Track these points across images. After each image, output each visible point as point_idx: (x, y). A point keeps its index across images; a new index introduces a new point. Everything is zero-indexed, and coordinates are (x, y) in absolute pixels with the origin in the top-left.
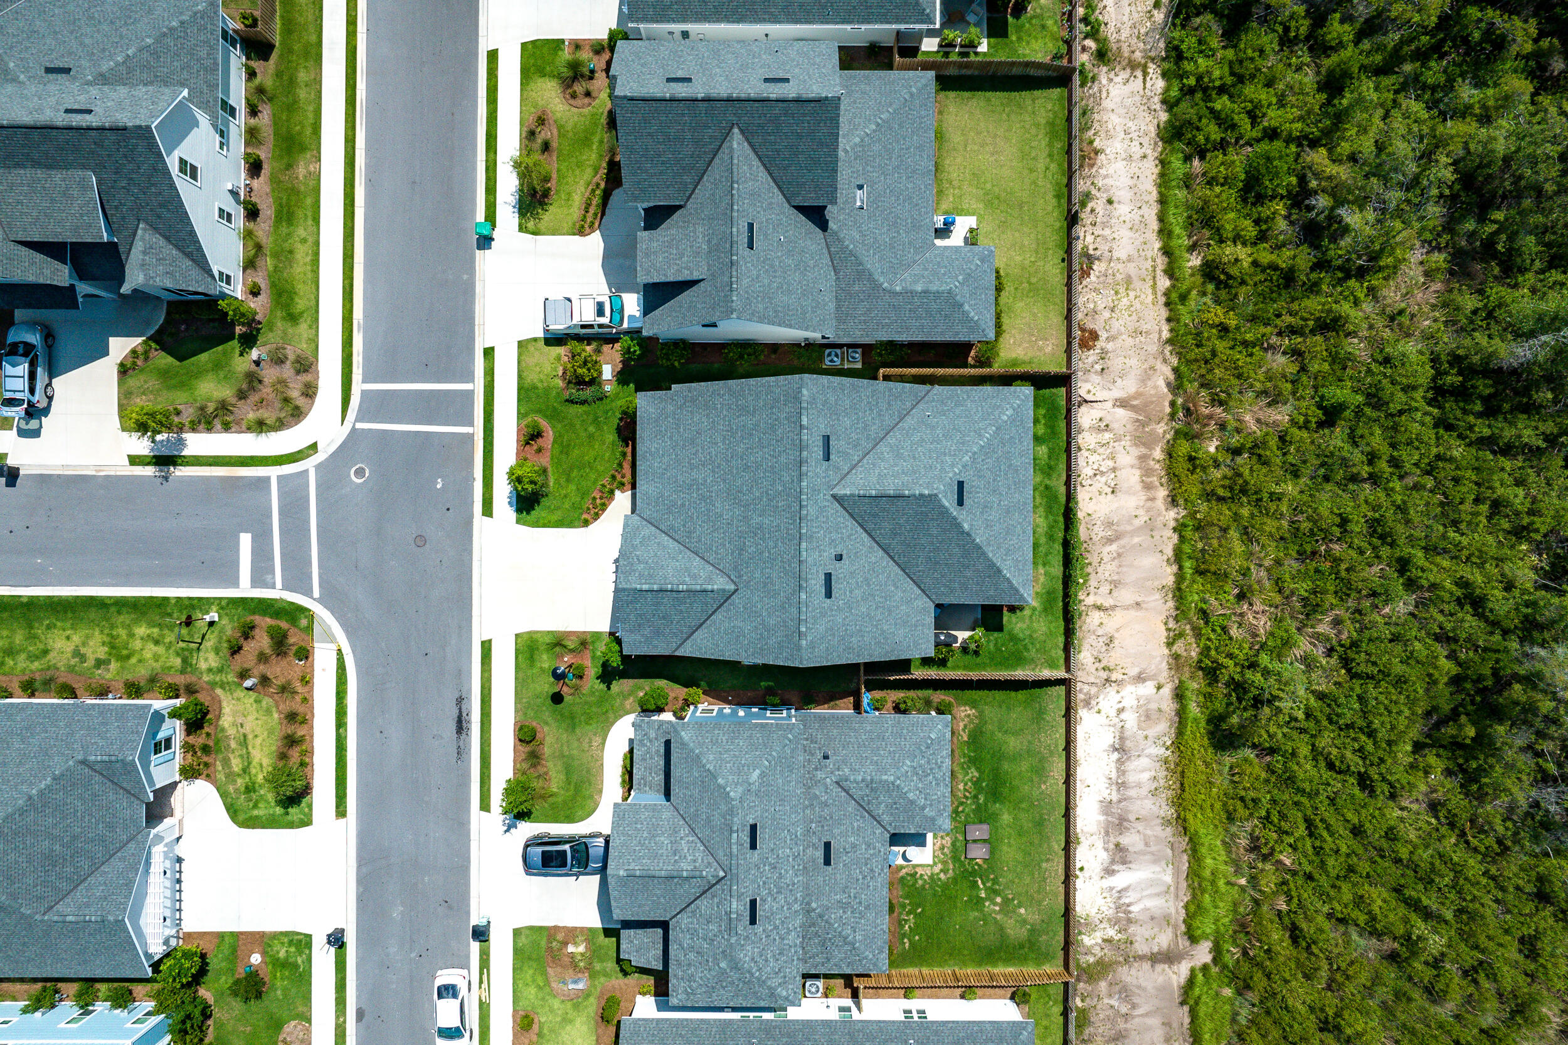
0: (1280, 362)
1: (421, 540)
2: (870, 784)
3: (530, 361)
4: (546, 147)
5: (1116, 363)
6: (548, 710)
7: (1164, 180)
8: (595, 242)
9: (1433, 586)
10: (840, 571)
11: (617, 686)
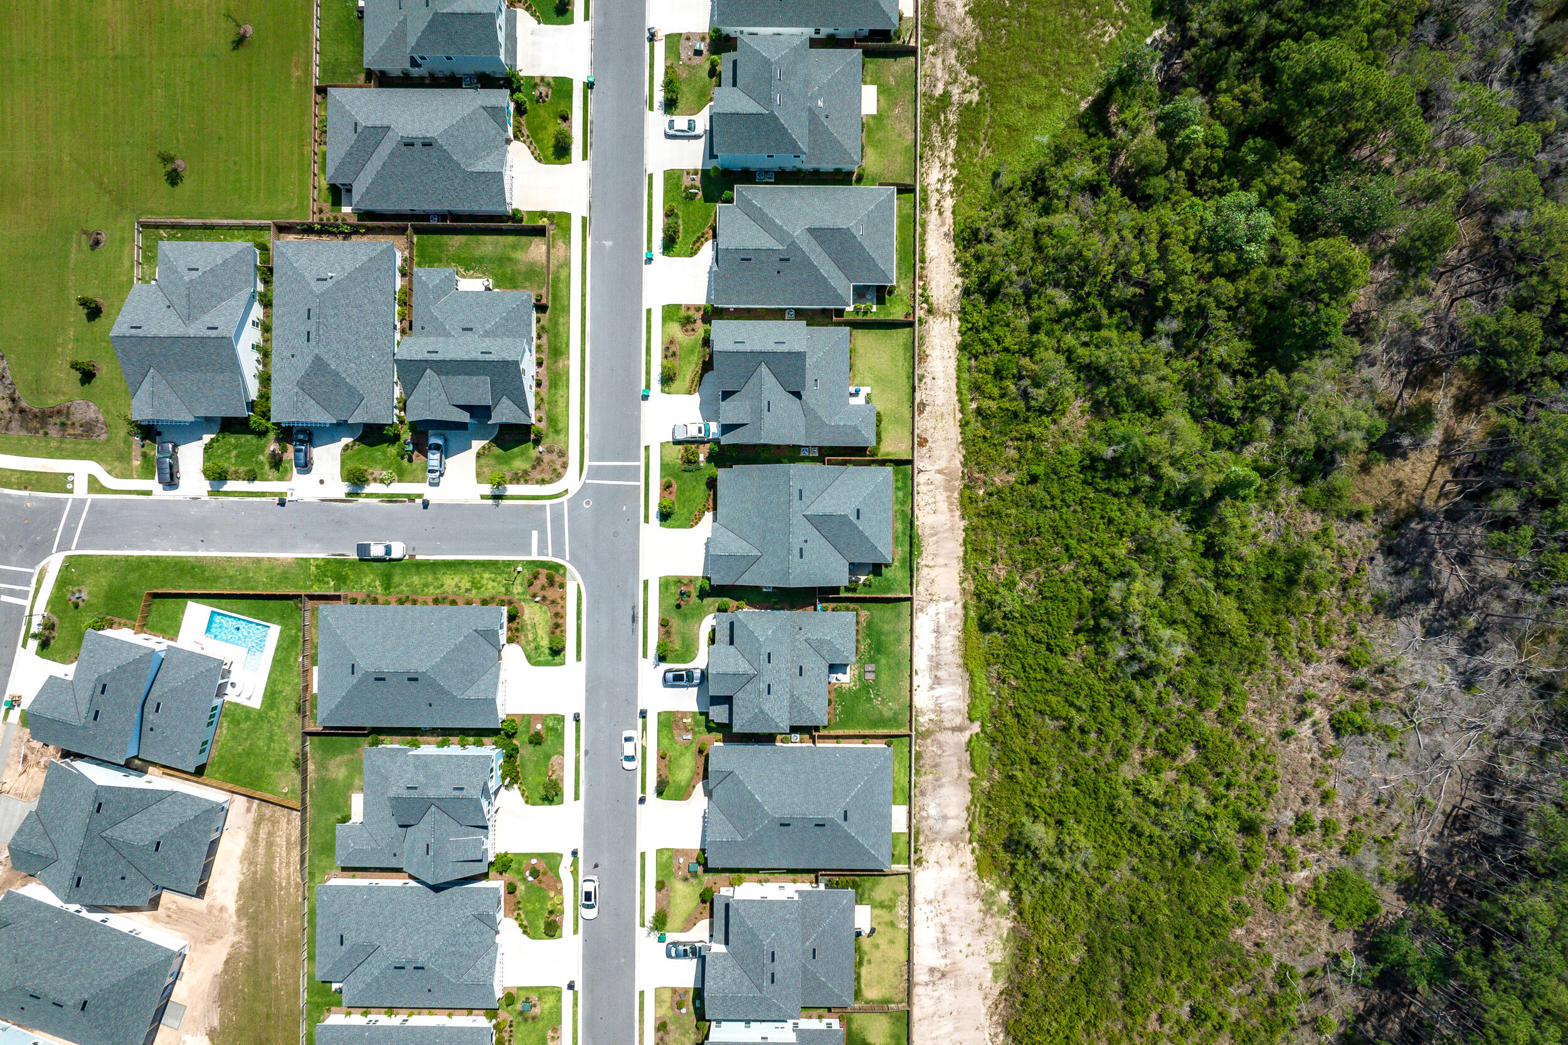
0: (1013, 453)
1: (616, 534)
2: (820, 641)
3: (665, 452)
4: (674, 354)
5: (936, 453)
6: (674, 611)
7: (959, 369)
8: (696, 398)
9: (1080, 557)
10: (805, 547)
11: (708, 601)
